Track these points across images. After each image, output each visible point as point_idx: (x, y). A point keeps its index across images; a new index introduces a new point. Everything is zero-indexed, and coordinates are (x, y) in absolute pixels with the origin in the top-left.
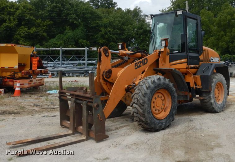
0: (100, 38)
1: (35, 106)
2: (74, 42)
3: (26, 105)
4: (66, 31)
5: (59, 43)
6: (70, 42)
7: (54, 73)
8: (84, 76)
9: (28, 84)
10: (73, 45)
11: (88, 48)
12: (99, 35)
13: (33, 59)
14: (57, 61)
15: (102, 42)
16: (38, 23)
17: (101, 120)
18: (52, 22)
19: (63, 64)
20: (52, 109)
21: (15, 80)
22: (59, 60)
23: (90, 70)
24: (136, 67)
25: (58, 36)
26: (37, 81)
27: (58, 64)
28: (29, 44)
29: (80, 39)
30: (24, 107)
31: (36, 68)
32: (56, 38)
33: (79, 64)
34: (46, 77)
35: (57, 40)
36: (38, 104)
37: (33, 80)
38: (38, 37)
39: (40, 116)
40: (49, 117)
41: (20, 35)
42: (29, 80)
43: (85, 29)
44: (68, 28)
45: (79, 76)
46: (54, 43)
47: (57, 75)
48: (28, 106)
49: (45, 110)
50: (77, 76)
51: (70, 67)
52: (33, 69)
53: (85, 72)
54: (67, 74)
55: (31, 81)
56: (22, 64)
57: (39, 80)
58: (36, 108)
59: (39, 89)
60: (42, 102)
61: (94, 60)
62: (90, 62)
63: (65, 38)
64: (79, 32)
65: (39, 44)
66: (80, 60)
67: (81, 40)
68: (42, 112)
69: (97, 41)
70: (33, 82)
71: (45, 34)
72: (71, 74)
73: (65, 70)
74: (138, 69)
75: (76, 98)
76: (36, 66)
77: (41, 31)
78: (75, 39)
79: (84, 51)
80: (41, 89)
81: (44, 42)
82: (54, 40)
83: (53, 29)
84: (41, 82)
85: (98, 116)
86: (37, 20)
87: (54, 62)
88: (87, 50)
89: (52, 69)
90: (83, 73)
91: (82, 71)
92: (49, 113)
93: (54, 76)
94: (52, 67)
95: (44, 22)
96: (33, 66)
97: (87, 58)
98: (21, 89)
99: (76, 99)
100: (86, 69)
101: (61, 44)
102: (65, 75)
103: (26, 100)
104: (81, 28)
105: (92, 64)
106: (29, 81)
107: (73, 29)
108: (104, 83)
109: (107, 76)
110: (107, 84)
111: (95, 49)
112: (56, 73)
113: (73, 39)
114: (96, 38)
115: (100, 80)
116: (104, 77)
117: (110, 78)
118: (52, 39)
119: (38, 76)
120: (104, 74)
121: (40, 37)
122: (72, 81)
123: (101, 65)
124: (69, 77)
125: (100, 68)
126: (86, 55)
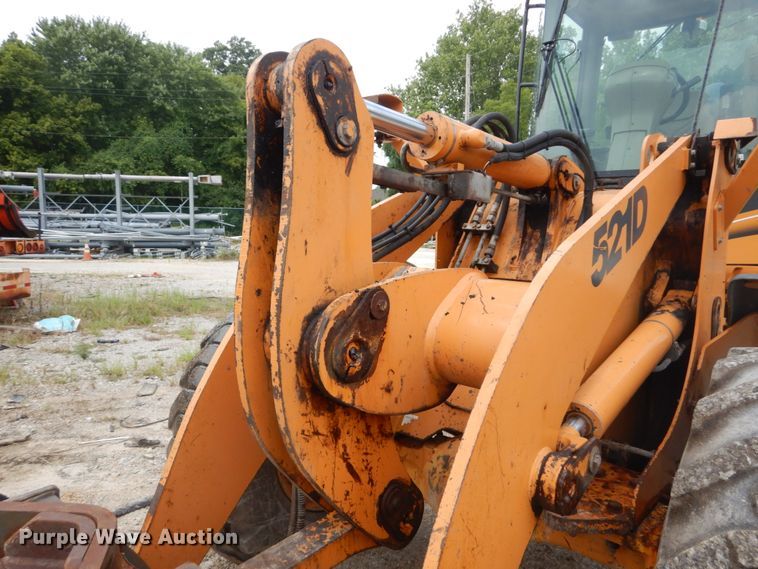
0: (231, 153)
2: (162, 163)
4: (140, 130)
5: (120, 163)
6: (151, 162)
7: (98, 247)
8: (188, 256)
10: (159, 169)
11: (195, 175)
12: (228, 145)
14: (108, 213)
15: (237, 164)
16: (59, 105)
18: (98, 106)
19: (127, 220)
22: (113, 208)
23: (203, 241)
24: (600, 263)
25: (116, 143)
27: (112, 220)
28: (36, 163)
29: (177, 154)
32: (112, 148)
33: (175, 223)
35: (113, 153)
38: (60, 144)
41: (10, 137)
43: (191, 126)
44: (143, 122)
45: (172, 255)
46: (107, 164)
47: (107, 253)
50: (166, 255)
51: (146, 231)
53: (188, 245)
54: (135, 250)
59: (17, 306)
61: (216, 211)
62: (204, 216)
63: (137, 150)
64: (174, 135)
65: (64, 163)
66: (173, 210)
67: (180, 156)
69: (223, 162)
71: (79, 137)
72: (148, 250)
73: (130, 238)
77: (69, 128)
78: (164, 153)
79: (186, 184)
81: (77, 160)
82: (105, 156)
83: (101, 124)
86: (54, 97)
87: (100, 214)
88: (194, 181)
89: (92, 234)
90: (183, 249)
91: (180, 241)
93: (97, 256)
94: (95, 230)
95: (76, 103)
97: (195, 204)
100: (192, 237)
101: (127, 165)
102: (132, 253)
104: (180, 123)
105: (210, 224)
107: (158, 127)
108: (316, 433)
109: (349, 360)
110: (336, 434)
111: (217, 179)
112: (104, 247)
113: (158, 152)
114: (220, 154)
115: (278, 404)
116: (317, 371)
117: (372, 380)
118: (101, 153)
119: (51, 253)
120: (320, 342)
121: (65, 144)
122: (143, 276)
123: (280, 245)
124: (142, 257)
125: (277, 275)
126: (191, 197)
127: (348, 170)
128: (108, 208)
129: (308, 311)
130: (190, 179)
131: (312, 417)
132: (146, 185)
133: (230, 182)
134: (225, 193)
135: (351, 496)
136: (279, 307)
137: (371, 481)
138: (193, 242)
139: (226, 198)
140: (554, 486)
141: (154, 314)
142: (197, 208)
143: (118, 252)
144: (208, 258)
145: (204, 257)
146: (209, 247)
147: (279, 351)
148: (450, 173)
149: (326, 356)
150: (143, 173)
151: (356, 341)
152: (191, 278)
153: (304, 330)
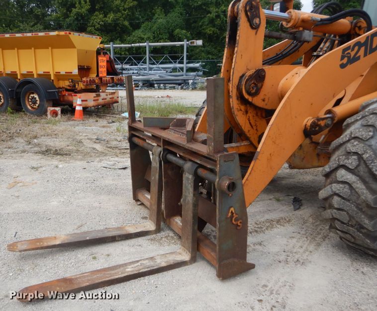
0: (207, 25)
1: (98, 141)
2: (168, 34)
3: (86, 137)
4: (156, 16)
5: (146, 37)
6: (161, 35)
7: (138, 84)
8: (182, 88)
9: (94, 100)
10: (166, 38)
11: (187, 41)
12: (206, 20)
13: (100, 58)
14: (142, 65)
15: (211, 32)
16: (117, 6)
17: (237, 225)
18: (136, 3)
19: (151, 69)
20: (123, 151)
21: (76, 93)
22: (145, 62)
23: (190, 80)
24: (345, 61)
25: (144, 25)
26: (107, 95)
27: (144, 69)
28: (106, 40)
29: (176, 29)
30: (80, 142)
31: (105, 74)
32: (142, 28)
33: (175, 70)
34: (122, 90)
35: (143, 31)
36: (104, 138)
37: (101, 94)
38: (118, 28)
39: (100, 165)
40: (115, 169)
41: (94, 26)
42: (94, 94)
43: (185, 10)
44: (158, 10)
45: (174, 88)
46: (139, 37)
47: (142, 87)
48: (87, 140)
49: (112, 151)
50: (171, 88)
51: (160, 75)
52: (100, 75)
53: (182, 82)
54: (156, 85)
55: (98, 96)
56: (84, 66)
57: (110, 95)
58: (98, 147)
59: (112, 108)
60: (110, 134)
61: (198, 62)
62: (191, 65)
63: (154, 28)
64: (175, 16)
65: (119, 39)
66: (175, 62)
67: (178, 30)
68: (106, 155)
69: (203, 31)
70: (102, 98)
71: (126, 23)
72: (162, 85)
73: (153, 78)
74: (349, 66)
75: (166, 147)
76: (105, 69)
77: (122, 18)
78: (169, 29)
79: (182, 46)
80: (116, 108)
81: (125, 36)
82: (138, 33)
83: (137, 14)
84: (113, 98)
85: (230, 214)
87: (139, 66)
88: (187, 44)
89: (136, 77)
90: (180, 84)
91: (178, 80)
92: (116, 159)
93: (138, 88)
94: (136, 74)
95: (125, 3)
96: (100, 70)
97: (187, 59)
98: (83, 108)
99: (167, 151)
100: (184, 77)
101: (149, 38)
102: (154, 87)
103: (88, 128)
104: (178, 9)
106: (95, 96)
107: (167, 13)
108: (241, 110)
109: (252, 89)
110: (247, 112)
111: (200, 42)
112: (141, 84)
113: (166, 28)
114: (201, 26)
115: (231, 100)
116: (242, 90)
117: (258, 96)
118: (136, 31)
119: (117, 87)
120: (244, 82)
121: (120, 28)
122: (162, 97)
123: (235, 56)
124: (159, 89)
125: (233, 64)
126: (185, 54)
127: (256, 33)
128: (143, 62)
129: (241, 75)
130: (185, 43)
131: (240, 105)
132: (159, 49)
133: (206, 44)
134: (203, 51)
135: (250, 132)
136: (233, 73)
137: (257, 130)
138: (185, 80)
139: (203, 54)
140: (309, 125)
141: (170, 113)
142: (188, 61)
143: (147, 87)
144: (193, 89)
145: (191, 89)
146: (194, 84)
147: (232, 85)
148: (297, 31)
149: (245, 86)
150: (158, 42)
151: (254, 83)
152: (185, 99)
153: (240, 80)
